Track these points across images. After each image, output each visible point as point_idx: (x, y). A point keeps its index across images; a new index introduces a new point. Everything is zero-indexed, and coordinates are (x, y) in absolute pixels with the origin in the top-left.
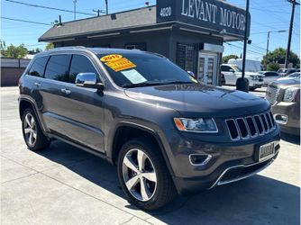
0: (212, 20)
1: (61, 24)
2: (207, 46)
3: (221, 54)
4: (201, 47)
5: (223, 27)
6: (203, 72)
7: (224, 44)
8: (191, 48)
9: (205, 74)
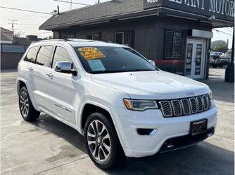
0: (201, 6)
1: (59, 14)
2: (195, 32)
3: (210, 40)
4: (190, 33)
5: (212, 13)
6: (191, 58)
7: (213, 30)
8: (178, 34)
9: (193, 60)
